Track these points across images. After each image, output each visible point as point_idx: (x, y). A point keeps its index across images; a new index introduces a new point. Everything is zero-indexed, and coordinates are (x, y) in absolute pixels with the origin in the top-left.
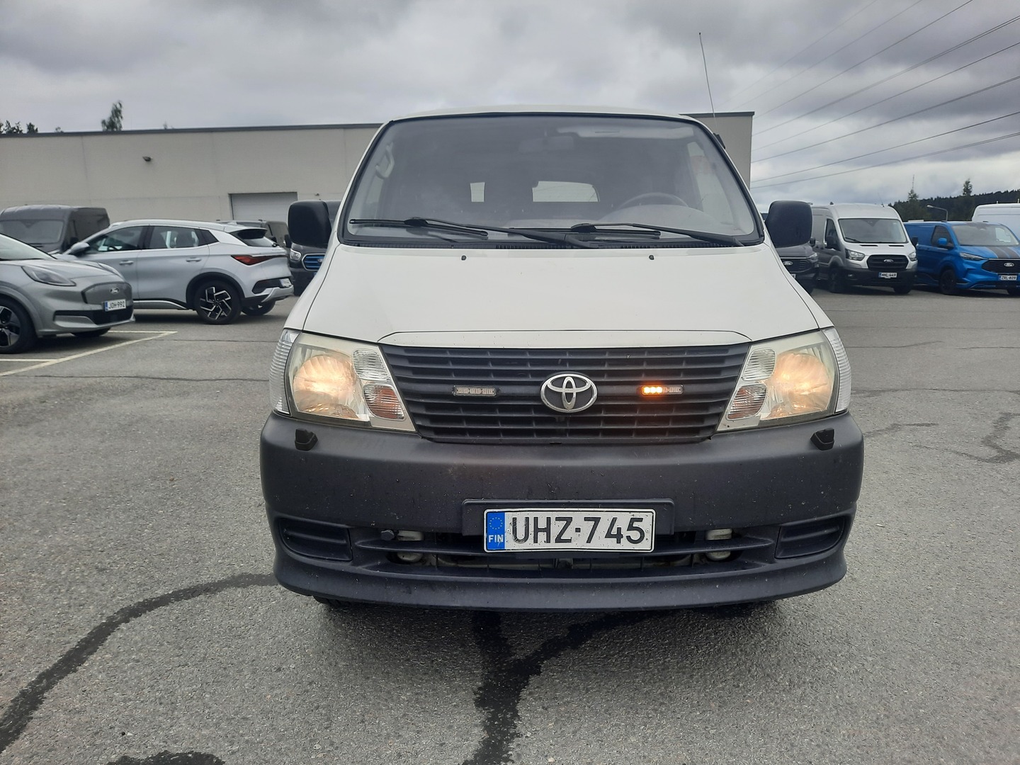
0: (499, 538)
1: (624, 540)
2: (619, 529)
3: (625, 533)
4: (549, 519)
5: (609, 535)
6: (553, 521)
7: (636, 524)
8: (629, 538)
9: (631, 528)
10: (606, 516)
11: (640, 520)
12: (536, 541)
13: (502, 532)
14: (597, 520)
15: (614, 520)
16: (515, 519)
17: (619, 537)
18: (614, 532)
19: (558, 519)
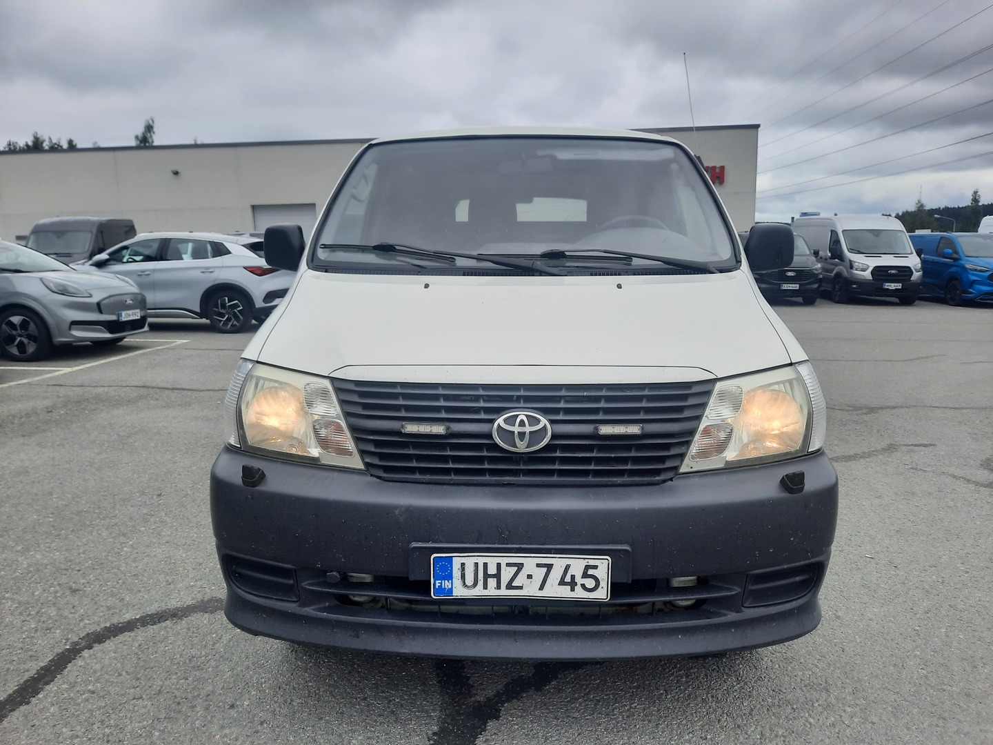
0: (447, 584)
1: (578, 588)
2: (573, 577)
3: (579, 580)
4: (499, 565)
5: (562, 583)
6: (503, 566)
7: (590, 572)
8: (583, 586)
9: (585, 575)
10: (559, 563)
11: (595, 567)
12: (485, 587)
13: (450, 577)
14: (549, 567)
15: (567, 567)
16: (463, 565)
17: (573, 584)
18: (568, 579)
19: (508, 565)
